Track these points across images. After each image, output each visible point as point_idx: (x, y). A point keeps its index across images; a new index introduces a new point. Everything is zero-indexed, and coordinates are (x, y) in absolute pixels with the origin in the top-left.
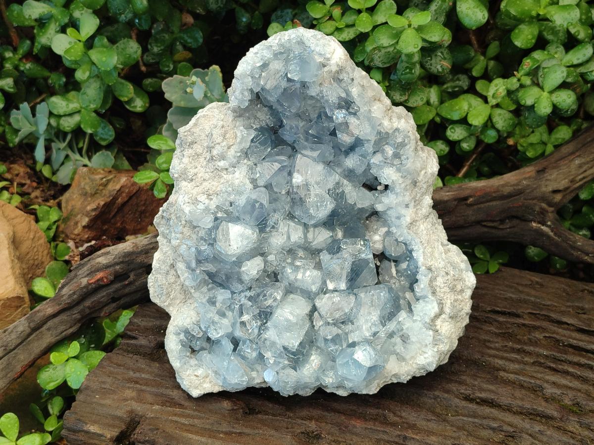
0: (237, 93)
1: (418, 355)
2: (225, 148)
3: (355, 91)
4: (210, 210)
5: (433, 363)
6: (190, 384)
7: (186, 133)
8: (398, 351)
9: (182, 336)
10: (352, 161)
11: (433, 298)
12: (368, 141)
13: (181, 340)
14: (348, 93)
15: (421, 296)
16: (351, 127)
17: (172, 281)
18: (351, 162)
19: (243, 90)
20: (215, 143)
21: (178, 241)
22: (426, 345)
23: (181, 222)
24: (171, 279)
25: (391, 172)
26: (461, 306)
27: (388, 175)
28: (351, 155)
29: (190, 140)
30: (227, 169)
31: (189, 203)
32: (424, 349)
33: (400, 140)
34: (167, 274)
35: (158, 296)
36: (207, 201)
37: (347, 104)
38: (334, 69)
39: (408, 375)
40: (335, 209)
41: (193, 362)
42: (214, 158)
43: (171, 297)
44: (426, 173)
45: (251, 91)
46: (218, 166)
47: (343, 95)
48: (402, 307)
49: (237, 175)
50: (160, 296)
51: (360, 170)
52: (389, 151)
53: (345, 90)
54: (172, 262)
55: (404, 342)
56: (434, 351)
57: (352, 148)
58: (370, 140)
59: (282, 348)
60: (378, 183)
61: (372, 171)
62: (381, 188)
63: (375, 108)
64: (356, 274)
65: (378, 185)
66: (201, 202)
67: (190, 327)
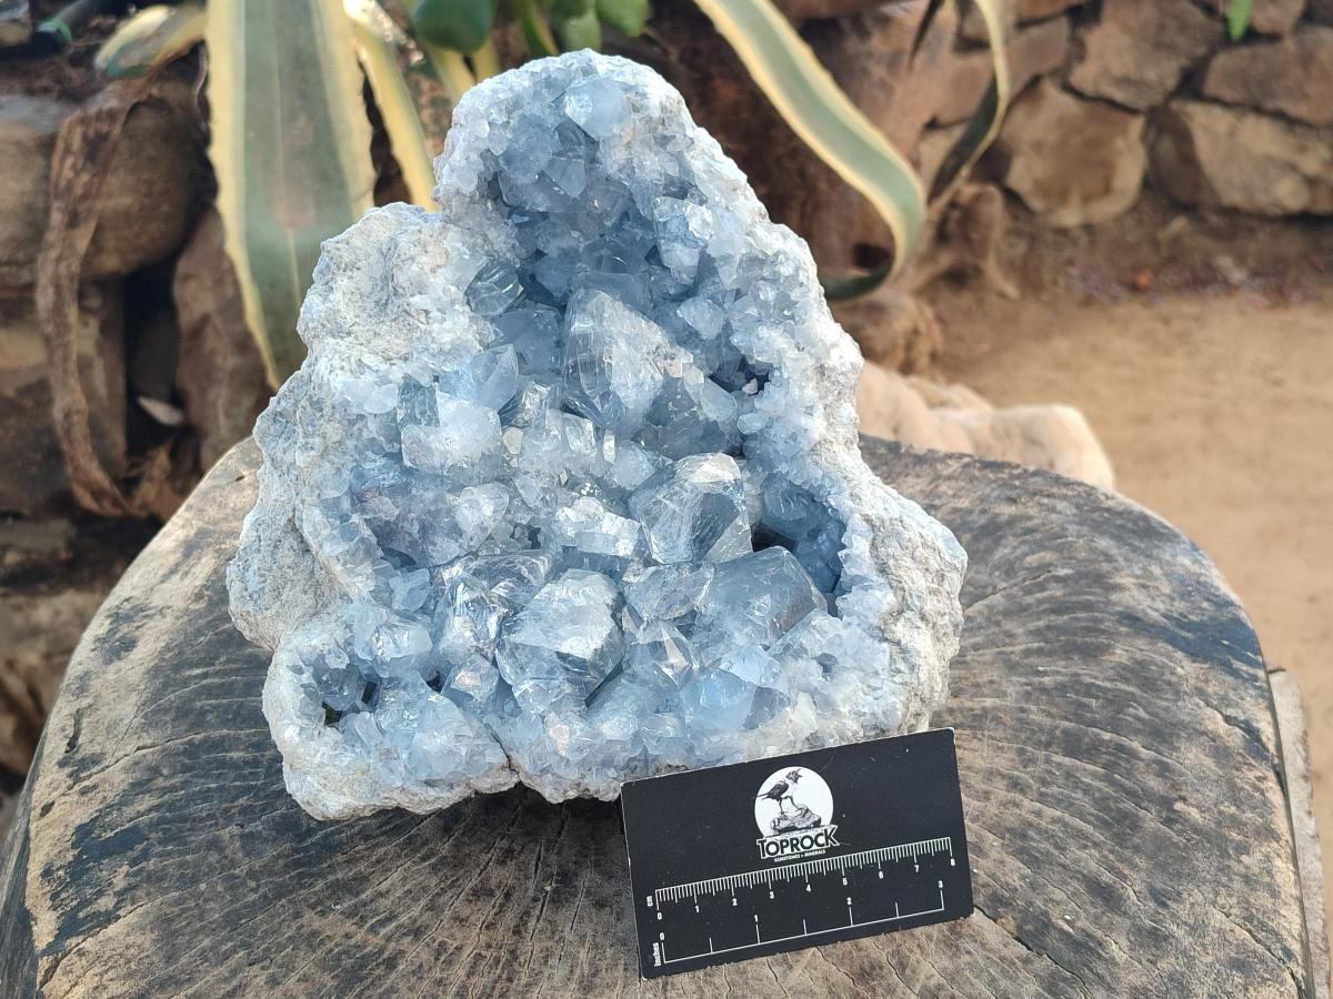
0: (457, 155)
1: (861, 693)
2: (427, 269)
3: (697, 165)
4: (391, 383)
5: (896, 709)
8: (815, 684)
9: (307, 678)
10: (693, 310)
11: (882, 580)
12: (727, 259)
13: (302, 686)
14: (685, 168)
15: (855, 578)
16: (692, 226)
17: (288, 561)
18: (690, 313)
19: (469, 149)
20: (403, 257)
21: (312, 453)
22: (877, 673)
23: (321, 410)
24: (287, 556)
25: (773, 334)
26: (941, 605)
27: (767, 344)
28: (690, 300)
29: (347, 260)
30: (427, 313)
31: (342, 368)
32: (874, 682)
33: (787, 271)
34: (276, 547)
36: (384, 367)
37: (682, 189)
38: (656, 114)
40: (660, 397)
41: (331, 734)
42: (400, 290)
43: (284, 597)
45: (486, 155)
46: (409, 304)
47: (673, 171)
48: (815, 602)
49: (446, 323)
50: (255, 596)
51: (709, 332)
53: (677, 159)
54: (291, 515)
55: (826, 670)
56: (894, 682)
57: (688, 293)
58: (730, 256)
59: (555, 656)
60: (745, 381)
61: (735, 340)
62: (750, 387)
63: (737, 203)
64: (710, 531)
65: (744, 385)
66: (369, 367)
67: (329, 652)
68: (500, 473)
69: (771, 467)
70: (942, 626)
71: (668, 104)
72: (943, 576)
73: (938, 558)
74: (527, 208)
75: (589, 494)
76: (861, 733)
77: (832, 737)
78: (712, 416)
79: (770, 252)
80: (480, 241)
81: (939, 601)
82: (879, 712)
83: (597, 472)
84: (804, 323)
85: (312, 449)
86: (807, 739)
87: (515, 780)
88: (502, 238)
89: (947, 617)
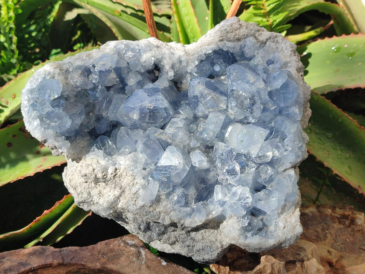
1: (284, 54)
3: (79, 63)
4: (145, 184)
6: (291, 233)
7: (80, 197)
8: (279, 66)
9: (249, 235)
11: (243, 41)
12: (117, 63)
13: (252, 236)
14: (79, 67)
15: (241, 50)
16: (104, 69)
18: (132, 81)
20: (92, 173)
22: (277, 48)
23: (150, 212)
25: (145, 56)
28: (126, 81)
29: (86, 195)
30: (116, 169)
31: (135, 201)
32: (280, 49)
34: (194, 240)
35: (211, 252)
36: (138, 186)
37: (87, 71)
38: (57, 71)
39: (298, 62)
41: (272, 228)
43: (214, 241)
46: (112, 174)
47: (80, 72)
49: (121, 163)
50: (212, 250)
51: (139, 77)
53: (76, 69)
55: (273, 63)
56: (282, 42)
57: (123, 81)
59: (266, 142)
60: (154, 74)
62: (157, 73)
63: (94, 56)
64: (216, 89)
66: (137, 191)
67: (242, 224)
68: (187, 152)
75: (196, 126)
76: (296, 57)
77: (298, 64)
82: (291, 49)
85: (164, 218)
86: (297, 72)
87: (297, 168)
88: (84, 142)
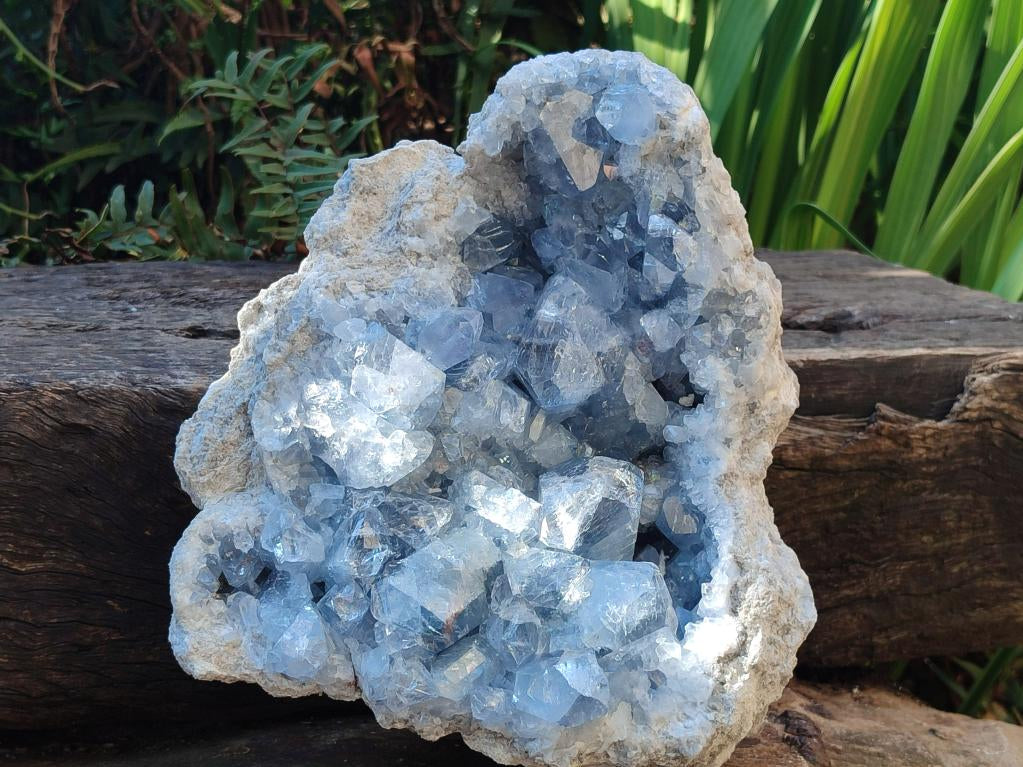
0: (490, 121)
1: (675, 718)
2: (431, 216)
3: (701, 193)
4: (365, 313)
5: (699, 742)
6: (196, 646)
7: (364, 169)
8: (638, 697)
9: (213, 549)
10: (654, 322)
11: (730, 620)
12: (698, 287)
13: (208, 556)
14: (688, 191)
15: (710, 611)
16: (676, 250)
17: (232, 438)
19: (502, 118)
20: (414, 199)
21: (278, 355)
22: (695, 704)
24: (232, 433)
25: (719, 366)
26: (777, 657)
27: (710, 372)
28: (655, 312)
29: (367, 184)
30: (419, 255)
31: (327, 287)
32: (688, 710)
33: (750, 312)
34: (226, 422)
35: (191, 459)
36: (363, 297)
37: (680, 212)
38: (679, 136)
39: (644, 752)
40: (598, 395)
41: (219, 606)
42: (403, 228)
43: (218, 469)
44: (776, 399)
45: (515, 127)
46: (405, 244)
47: (679, 192)
48: (667, 621)
49: (434, 272)
50: (195, 461)
51: (663, 345)
52: (727, 328)
53: (684, 183)
54: (246, 399)
55: (654, 686)
56: (707, 718)
57: (659, 303)
58: (702, 288)
59: (419, 610)
60: (684, 392)
61: (684, 358)
62: (686, 401)
63: (726, 237)
64: (599, 529)
65: (682, 396)
66: (351, 294)
67: (238, 534)
69: (680, 479)
70: (771, 675)
71: (692, 131)
72: (788, 630)
73: (790, 614)
74: (541, 182)
75: (506, 465)
76: (663, 753)
77: (636, 749)
78: (641, 419)
79: (741, 291)
80: (492, 196)
81: (776, 652)
82: (684, 741)
83: (519, 445)
84: (749, 363)
85: (279, 351)
86: (615, 744)
87: (357, 696)
88: (514, 199)
89: (778, 668)
